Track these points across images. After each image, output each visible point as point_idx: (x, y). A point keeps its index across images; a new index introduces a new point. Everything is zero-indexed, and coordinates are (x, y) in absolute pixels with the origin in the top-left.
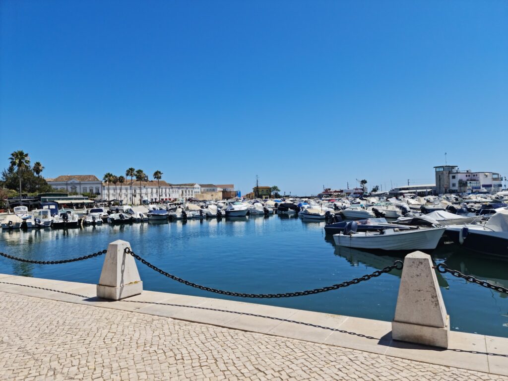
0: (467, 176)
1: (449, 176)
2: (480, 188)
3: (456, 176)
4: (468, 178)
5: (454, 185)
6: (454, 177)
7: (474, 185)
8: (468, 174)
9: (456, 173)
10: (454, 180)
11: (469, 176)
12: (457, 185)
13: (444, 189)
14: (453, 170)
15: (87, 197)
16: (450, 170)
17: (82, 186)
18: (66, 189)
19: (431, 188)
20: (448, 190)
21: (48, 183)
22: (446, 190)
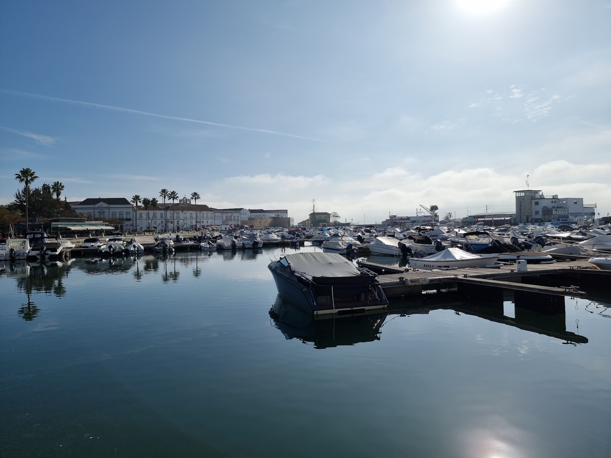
0: (552, 202)
1: (531, 202)
2: (568, 217)
3: (540, 202)
4: (554, 204)
5: (537, 213)
6: (537, 204)
7: (560, 213)
8: (554, 200)
9: (540, 199)
10: (537, 206)
11: (555, 202)
12: (541, 213)
13: (525, 218)
14: (536, 195)
15: (108, 223)
16: (533, 195)
17: (111, 211)
18: (92, 214)
19: (511, 216)
20: (530, 219)
21: (72, 207)
22: (527, 218)
